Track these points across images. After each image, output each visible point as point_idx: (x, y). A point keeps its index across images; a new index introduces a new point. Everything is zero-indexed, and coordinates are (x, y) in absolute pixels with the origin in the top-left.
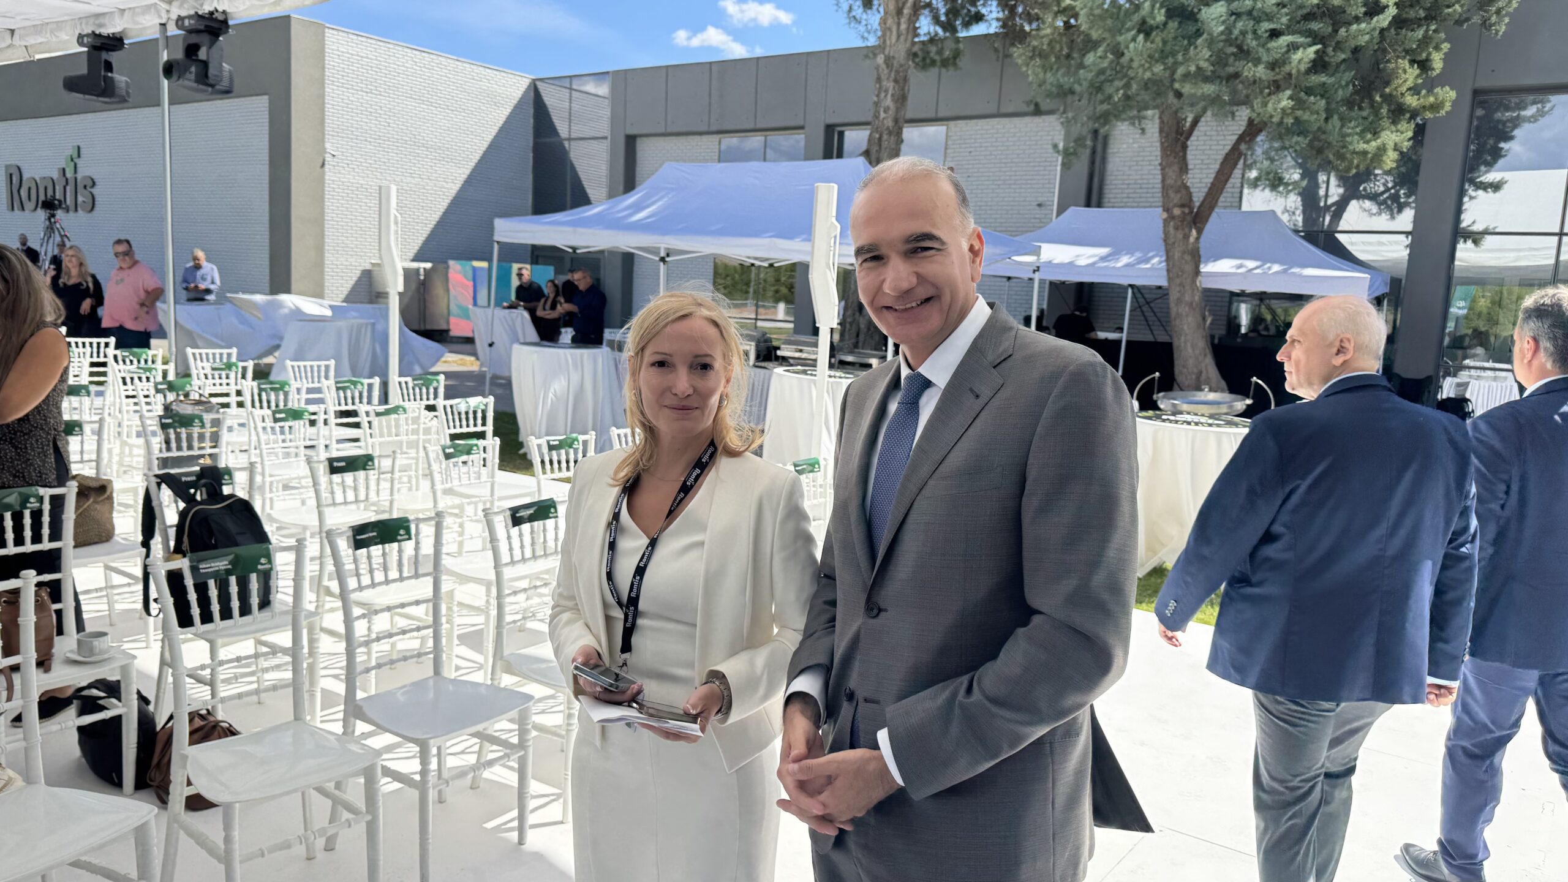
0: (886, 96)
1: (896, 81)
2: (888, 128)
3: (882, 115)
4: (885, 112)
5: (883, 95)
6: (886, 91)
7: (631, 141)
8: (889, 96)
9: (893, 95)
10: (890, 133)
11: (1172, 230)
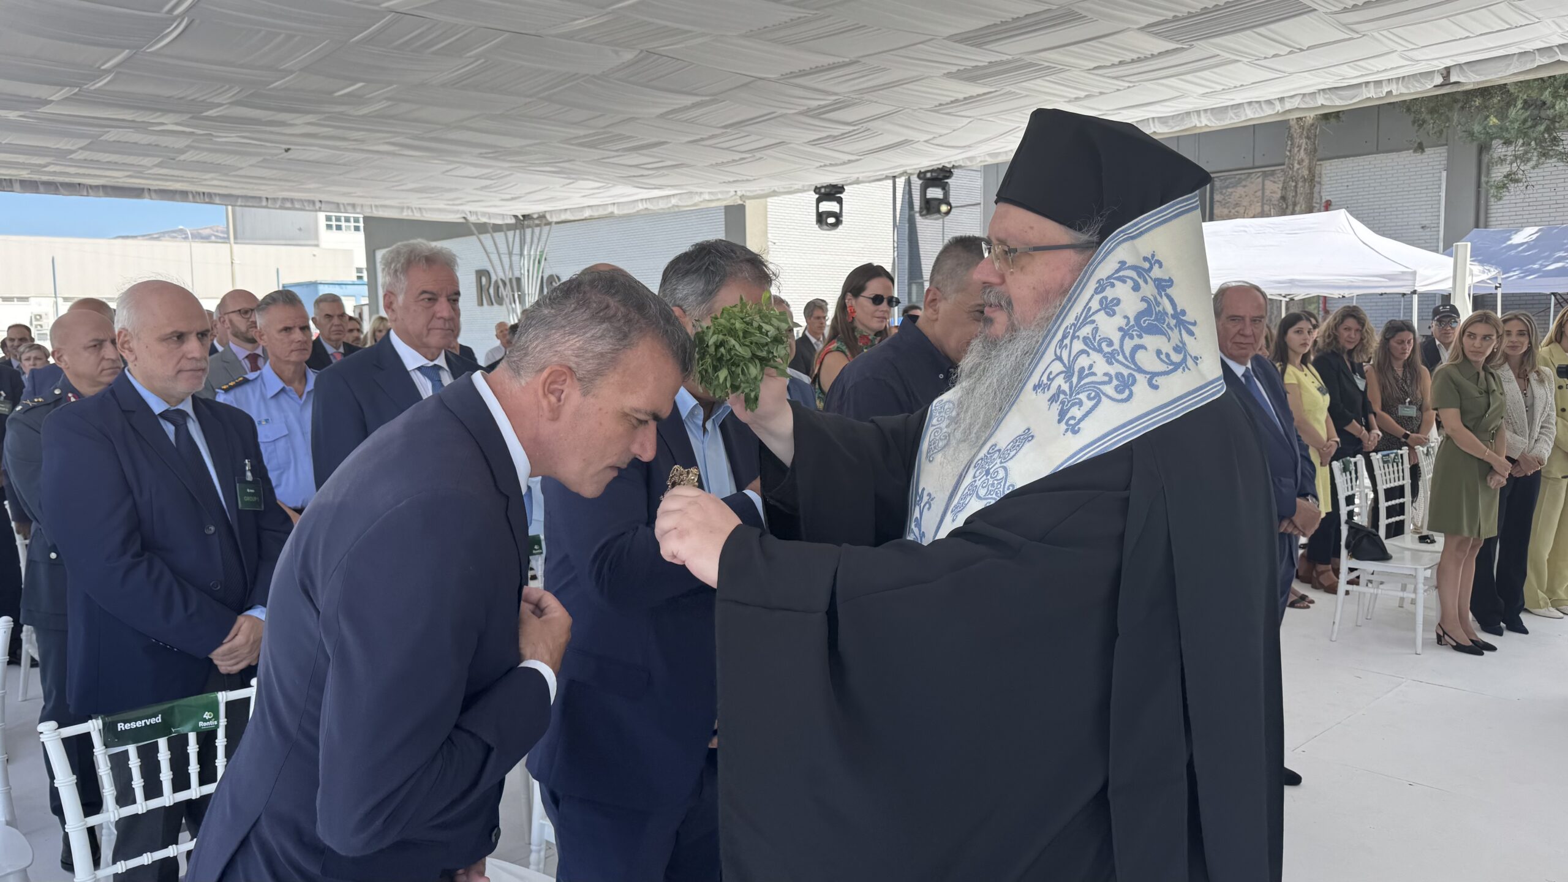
0: (1299, 151)
1: (1308, 138)
2: (1303, 177)
3: (1296, 166)
4: (1299, 163)
5: (1296, 150)
6: (1300, 146)
8: (1302, 151)
9: (1305, 149)
10: (1305, 180)
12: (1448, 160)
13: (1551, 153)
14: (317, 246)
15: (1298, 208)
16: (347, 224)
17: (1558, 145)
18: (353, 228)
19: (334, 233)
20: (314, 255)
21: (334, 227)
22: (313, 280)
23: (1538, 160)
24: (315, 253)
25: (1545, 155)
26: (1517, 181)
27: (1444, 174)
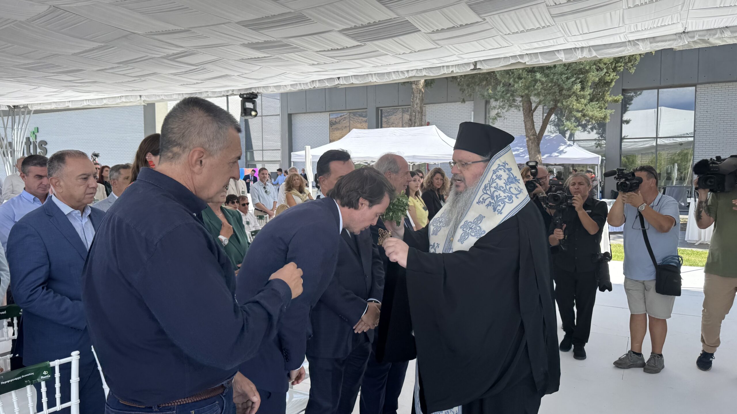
0: (416, 99)
1: (420, 94)
2: (418, 111)
3: (415, 106)
6: (417, 97)
7: (290, 116)
9: (419, 99)
11: (530, 144)
12: (474, 107)
13: (513, 106)
15: (416, 124)
17: (515, 102)
23: (508, 109)
25: (510, 106)
26: (500, 117)
27: (473, 113)
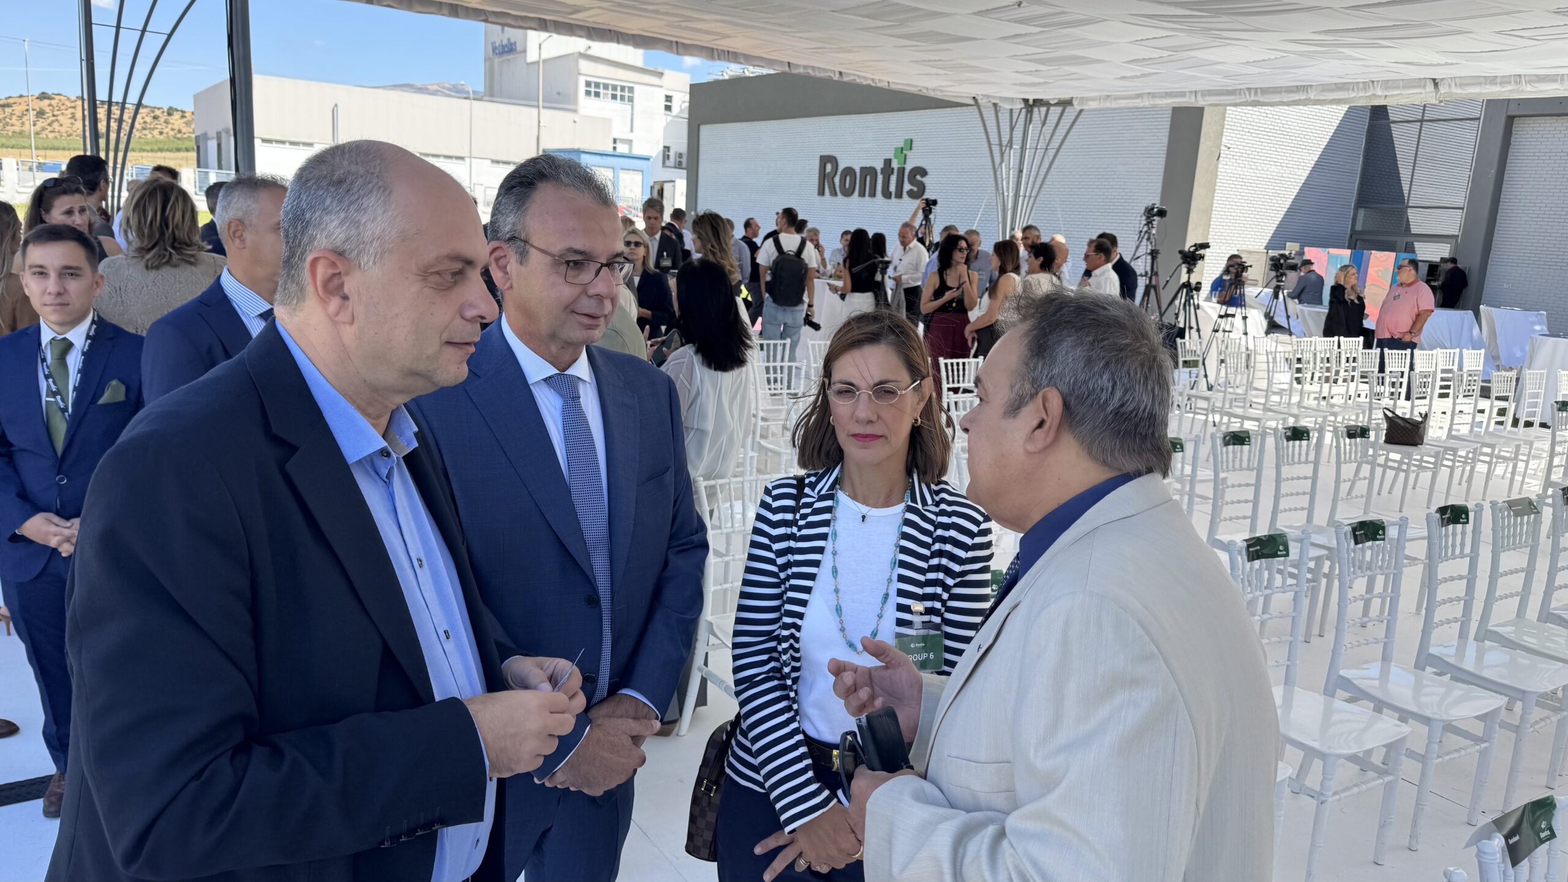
7: (1510, 119)
14: (575, 111)
16: (605, 91)
18: (610, 96)
19: (592, 101)
20: (575, 122)
21: (593, 94)
22: (576, 147)
24: (576, 119)
